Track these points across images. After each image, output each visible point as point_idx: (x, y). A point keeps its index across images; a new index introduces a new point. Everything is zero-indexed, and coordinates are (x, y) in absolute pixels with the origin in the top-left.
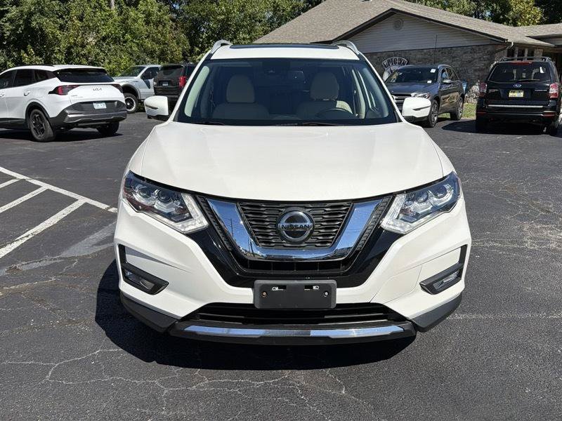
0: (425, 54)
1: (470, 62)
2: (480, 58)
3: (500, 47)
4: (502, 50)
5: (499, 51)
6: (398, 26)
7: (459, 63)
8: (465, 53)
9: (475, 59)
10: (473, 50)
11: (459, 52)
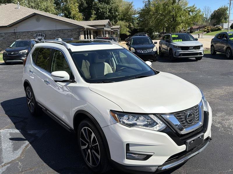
0: (52, 32)
1: (71, 35)
2: (75, 34)
3: (81, 30)
4: (82, 31)
5: (81, 31)
6: (38, 20)
7: (67, 36)
8: (69, 32)
9: (73, 34)
10: (71, 30)
11: (66, 31)
